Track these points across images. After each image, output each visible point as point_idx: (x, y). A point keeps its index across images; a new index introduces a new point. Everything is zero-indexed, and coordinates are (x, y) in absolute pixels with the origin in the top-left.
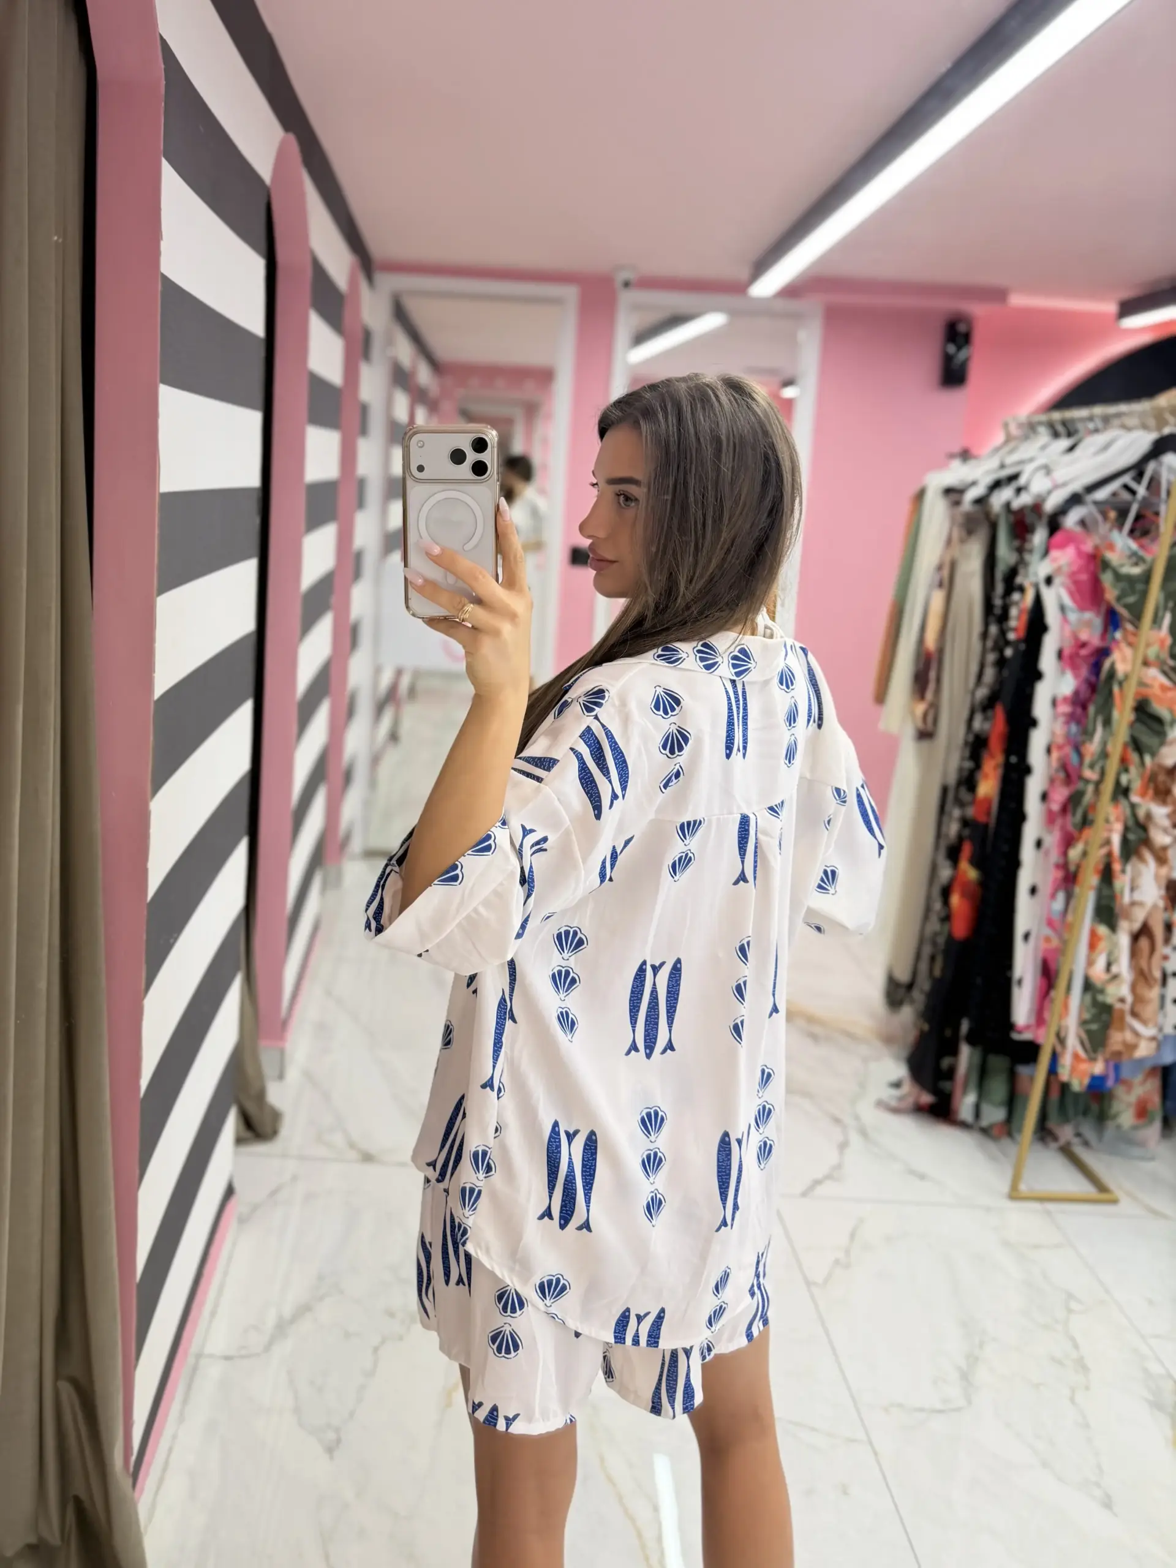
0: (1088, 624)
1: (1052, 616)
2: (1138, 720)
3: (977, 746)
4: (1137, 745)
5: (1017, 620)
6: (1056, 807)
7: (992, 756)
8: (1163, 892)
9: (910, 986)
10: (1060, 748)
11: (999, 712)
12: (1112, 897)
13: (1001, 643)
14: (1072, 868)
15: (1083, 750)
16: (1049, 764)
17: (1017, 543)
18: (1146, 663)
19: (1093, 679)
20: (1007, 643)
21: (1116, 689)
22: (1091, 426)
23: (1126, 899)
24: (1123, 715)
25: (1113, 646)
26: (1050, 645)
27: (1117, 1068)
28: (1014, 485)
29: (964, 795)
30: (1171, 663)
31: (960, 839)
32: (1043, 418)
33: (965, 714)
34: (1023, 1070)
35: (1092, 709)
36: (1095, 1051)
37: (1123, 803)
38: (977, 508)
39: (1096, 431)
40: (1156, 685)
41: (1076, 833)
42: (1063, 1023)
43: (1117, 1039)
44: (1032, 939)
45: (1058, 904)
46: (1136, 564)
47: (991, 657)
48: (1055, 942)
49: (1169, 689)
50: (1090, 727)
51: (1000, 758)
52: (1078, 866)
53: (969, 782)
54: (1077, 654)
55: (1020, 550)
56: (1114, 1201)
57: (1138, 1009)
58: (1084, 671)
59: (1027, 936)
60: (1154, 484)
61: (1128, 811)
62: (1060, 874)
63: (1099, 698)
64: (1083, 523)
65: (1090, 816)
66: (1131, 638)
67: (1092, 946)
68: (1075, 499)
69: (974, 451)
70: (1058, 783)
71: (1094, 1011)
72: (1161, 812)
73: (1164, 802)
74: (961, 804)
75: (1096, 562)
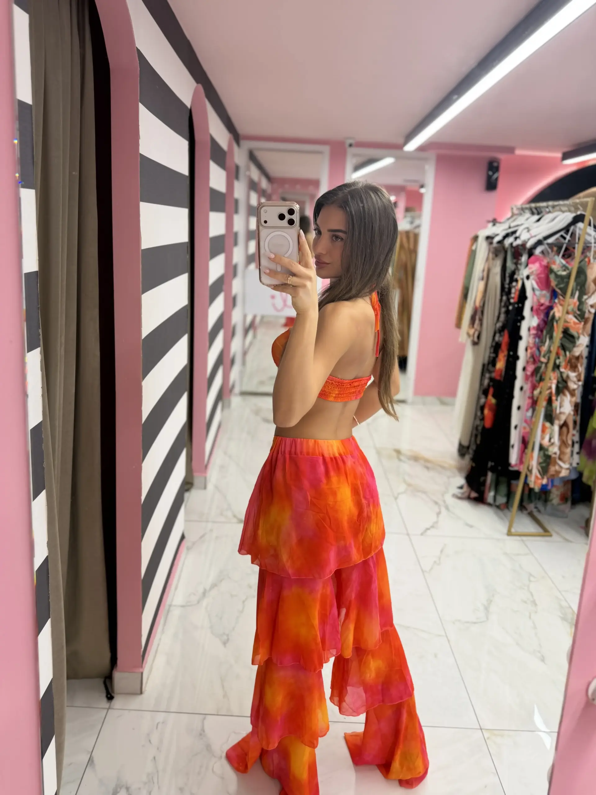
0: (544, 296)
1: (529, 293)
2: (564, 337)
3: (496, 348)
4: (563, 348)
5: (514, 294)
6: (529, 373)
7: (503, 352)
8: (573, 408)
9: (468, 447)
10: (531, 348)
11: (506, 333)
12: (552, 411)
13: (508, 304)
14: (535, 398)
15: (541, 349)
16: (527, 355)
17: (515, 261)
18: (568, 313)
19: (546, 319)
20: (510, 304)
21: (555, 324)
22: (547, 210)
23: (558, 411)
24: (558, 334)
25: (554, 305)
26: (528, 305)
27: (552, 481)
28: (514, 236)
29: (490, 367)
30: (578, 313)
31: (489, 386)
32: (528, 206)
33: (492, 334)
34: (514, 482)
35: (545, 332)
36: (544, 475)
37: (557, 371)
38: (499, 245)
39: (550, 212)
40: (572, 321)
41: (537, 384)
42: (531, 464)
43: (553, 469)
44: (518, 429)
45: (529, 414)
46: (565, 270)
47: (503, 310)
48: (528, 429)
49: (577, 324)
50: (544, 340)
51: (506, 353)
52: (538, 398)
53: (493, 362)
54: (539, 309)
55: (516, 264)
56: (551, 536)
57: (562, 457)
58: (542, 316)
59: (516, 427)
60: (573, 235)
61: (559, 375)
62: (530, 401)
63: (548, 328)
64: (543, 252)
65: (543, 377)
66: (562, 302)
67: (543, 431)
68: (539, 243)
69: (499, 220)
70: (530, 363)
71: (544, 458)
72: (573, 375)
73: (574, 371)
74: (490, 372)
75: (548, 270)
